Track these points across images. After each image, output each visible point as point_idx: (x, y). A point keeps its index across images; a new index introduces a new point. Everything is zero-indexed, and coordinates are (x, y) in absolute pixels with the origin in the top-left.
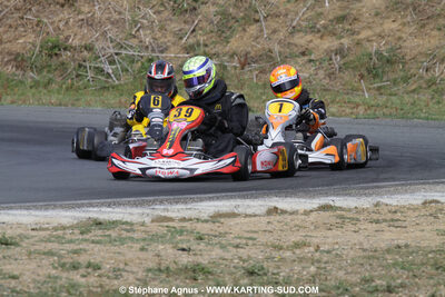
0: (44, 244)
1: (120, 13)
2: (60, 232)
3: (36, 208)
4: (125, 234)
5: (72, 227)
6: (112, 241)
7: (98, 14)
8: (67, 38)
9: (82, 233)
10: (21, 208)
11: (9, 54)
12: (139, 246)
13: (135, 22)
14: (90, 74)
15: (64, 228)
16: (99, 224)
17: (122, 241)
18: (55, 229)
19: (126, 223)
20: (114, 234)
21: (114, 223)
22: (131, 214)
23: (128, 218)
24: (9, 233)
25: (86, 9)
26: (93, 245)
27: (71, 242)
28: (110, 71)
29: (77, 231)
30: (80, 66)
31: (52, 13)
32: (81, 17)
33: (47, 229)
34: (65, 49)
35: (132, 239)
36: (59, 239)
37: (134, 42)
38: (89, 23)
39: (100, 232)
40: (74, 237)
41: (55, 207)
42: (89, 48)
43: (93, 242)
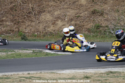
0: (97, 78)
1: (115, 17)
2: (101, 75)
3: (95, 68)
4: (118, 75)
5: (104, 73)
6: (115, 77)
7: (109, 18)
8: (101, 24)
9: (107, 75)
10: (91, 68)
11: (86, 28)
12: (122, 78)
13: (119, 20)
14: (108, 33)
15: (102, 74)
16: (111, 72)
17: (118, 77)
18: (100, 74)
19: (119, 72)
20: (115, 75)
21: (115, 72)
22: (120, 70)
23: (119, 71)
24: (88, 75)
25: (106, 16)
26: (110, 78)
27: (104, 77)
28: (113, 32)
29: (106, 74)
30: (105, 31)
31: (97, 18)
32: (105, 18)
33: (98, 74)
34: (101, 27)
35: (120, 76)
36: (101, 77)
37: (119, 25)
38: (107, 20)
39: (112, 75)
40: (105, 76)
41: (100, 68)
42: (107, 27)
43: (110, 77)
